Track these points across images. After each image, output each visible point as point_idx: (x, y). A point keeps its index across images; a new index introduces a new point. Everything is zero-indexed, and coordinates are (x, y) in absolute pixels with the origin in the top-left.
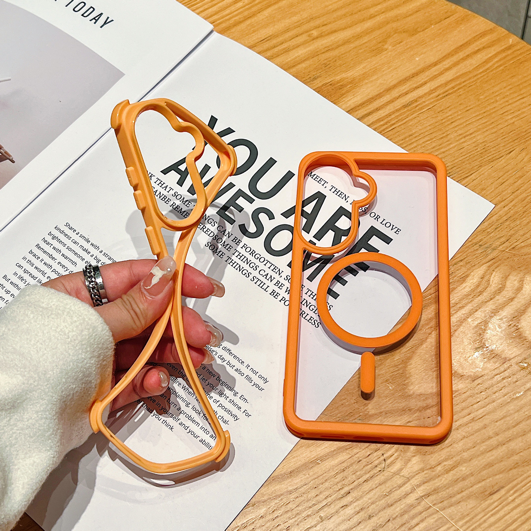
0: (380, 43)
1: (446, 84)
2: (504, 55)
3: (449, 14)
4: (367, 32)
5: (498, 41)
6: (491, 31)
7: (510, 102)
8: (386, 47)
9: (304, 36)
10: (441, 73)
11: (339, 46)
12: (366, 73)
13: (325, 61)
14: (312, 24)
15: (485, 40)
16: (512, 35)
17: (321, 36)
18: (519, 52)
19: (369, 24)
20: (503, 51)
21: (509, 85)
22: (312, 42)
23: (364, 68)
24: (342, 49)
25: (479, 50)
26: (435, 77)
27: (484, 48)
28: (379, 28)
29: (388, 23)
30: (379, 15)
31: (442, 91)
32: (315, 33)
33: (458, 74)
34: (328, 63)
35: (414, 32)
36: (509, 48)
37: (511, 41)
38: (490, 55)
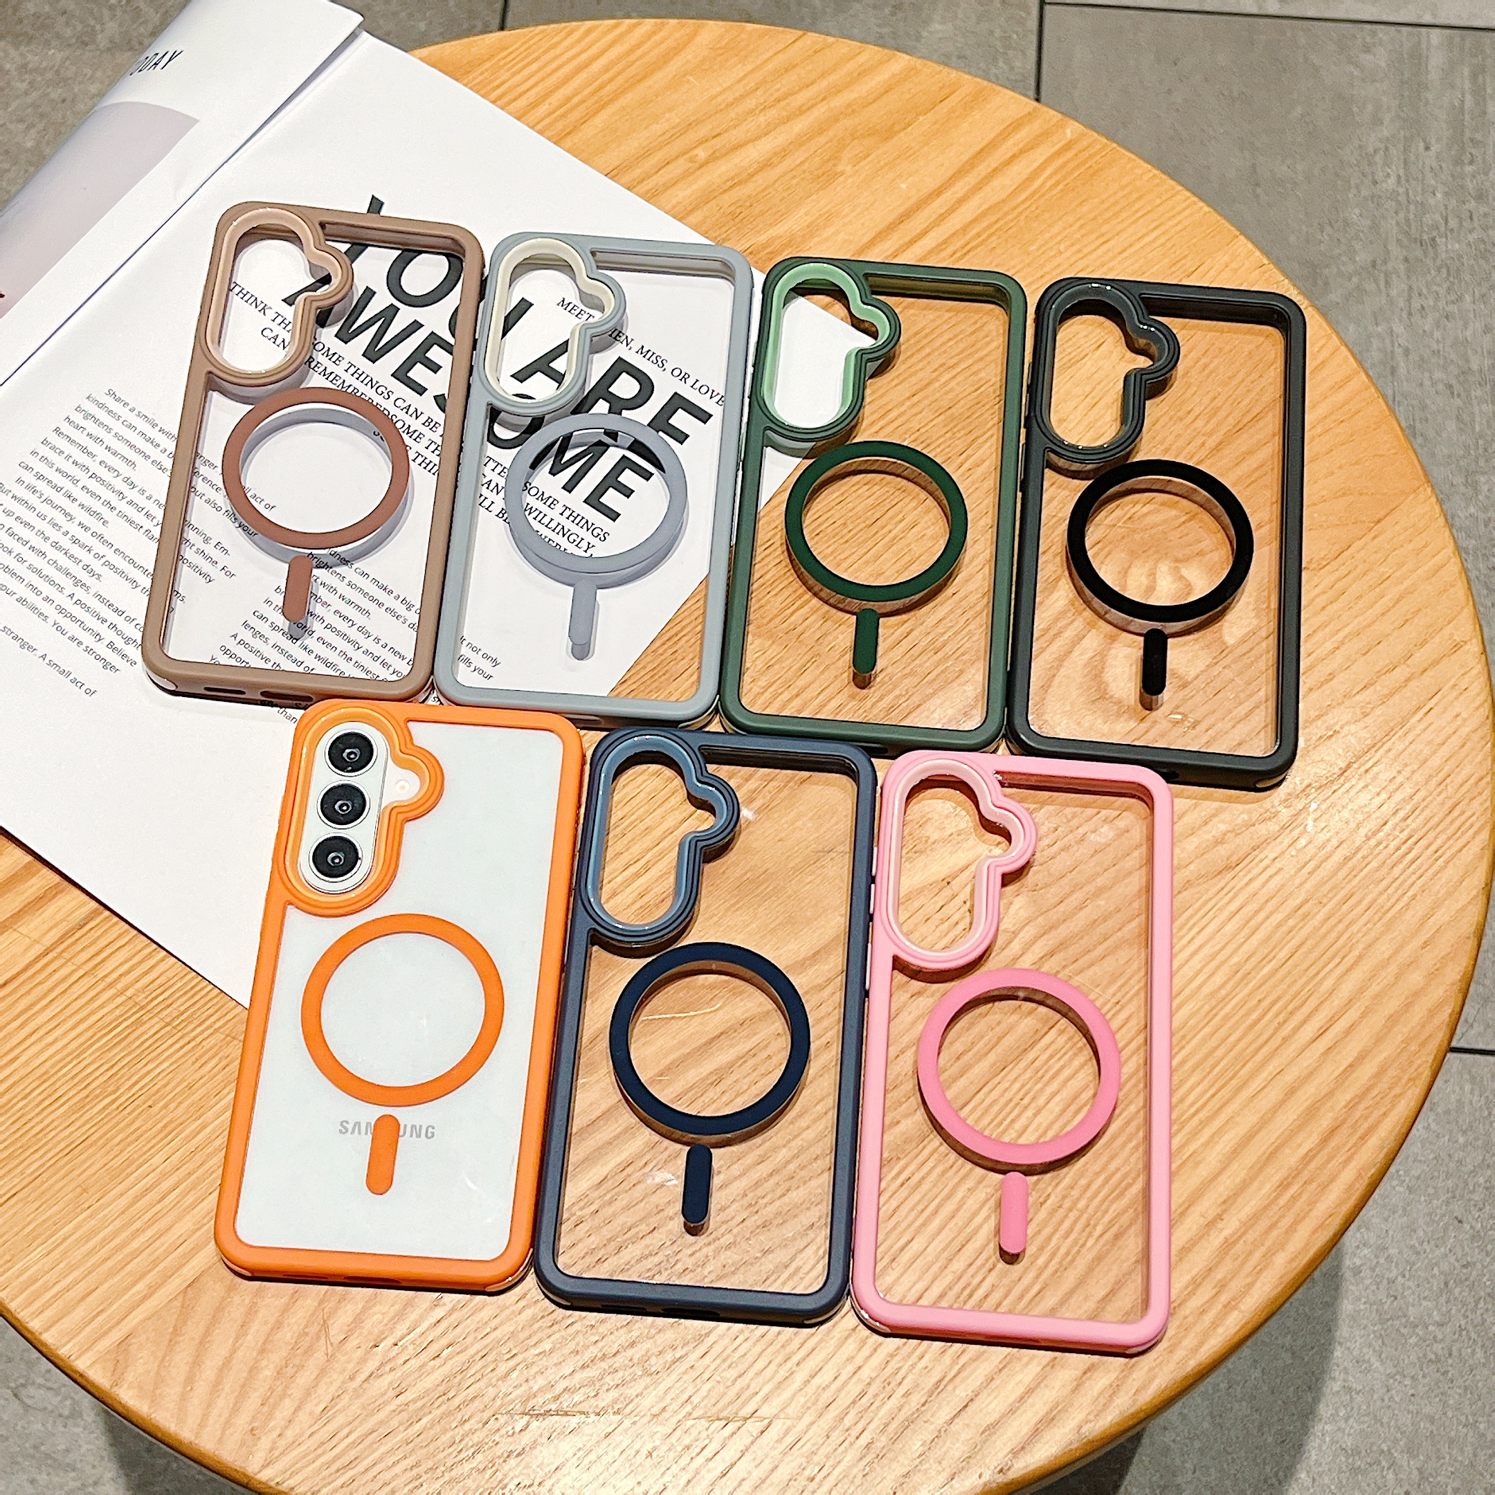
0: (828, 161)
1: (965, 229)
2: (1060, 161)
3: (947, 91)
4: (800, 142)
5: (1045, 135)
6: (1030, 116)
7: (1086, 251)
8: (840, 168)
9: (681, 160)
10: (952, 210)
11: (752, 176)
12: (811, 223)
13: (733, 208)
14: (692, 136)
15: (1023, 135)
16: (1072, 122)
17: (713, 158)
18: (1086, 154)
19: (799, 126)
20: (1058, 153)
21: (1079, 219)
22: (698, 173)
23: (806, 214)
24: (760, 180)
25: (1014, 157)
26: (942, 218)
27: (1022, 152)
28: (821, 131)
29: (837, 120)
30: (816, 104)
31: (959, 244)
32: (701, 153)
33: (984, 207)
34: (738, 211)
35: (888, 133)
36: (1068, 147)
37: (1068, 132)
38: (1035, 166)
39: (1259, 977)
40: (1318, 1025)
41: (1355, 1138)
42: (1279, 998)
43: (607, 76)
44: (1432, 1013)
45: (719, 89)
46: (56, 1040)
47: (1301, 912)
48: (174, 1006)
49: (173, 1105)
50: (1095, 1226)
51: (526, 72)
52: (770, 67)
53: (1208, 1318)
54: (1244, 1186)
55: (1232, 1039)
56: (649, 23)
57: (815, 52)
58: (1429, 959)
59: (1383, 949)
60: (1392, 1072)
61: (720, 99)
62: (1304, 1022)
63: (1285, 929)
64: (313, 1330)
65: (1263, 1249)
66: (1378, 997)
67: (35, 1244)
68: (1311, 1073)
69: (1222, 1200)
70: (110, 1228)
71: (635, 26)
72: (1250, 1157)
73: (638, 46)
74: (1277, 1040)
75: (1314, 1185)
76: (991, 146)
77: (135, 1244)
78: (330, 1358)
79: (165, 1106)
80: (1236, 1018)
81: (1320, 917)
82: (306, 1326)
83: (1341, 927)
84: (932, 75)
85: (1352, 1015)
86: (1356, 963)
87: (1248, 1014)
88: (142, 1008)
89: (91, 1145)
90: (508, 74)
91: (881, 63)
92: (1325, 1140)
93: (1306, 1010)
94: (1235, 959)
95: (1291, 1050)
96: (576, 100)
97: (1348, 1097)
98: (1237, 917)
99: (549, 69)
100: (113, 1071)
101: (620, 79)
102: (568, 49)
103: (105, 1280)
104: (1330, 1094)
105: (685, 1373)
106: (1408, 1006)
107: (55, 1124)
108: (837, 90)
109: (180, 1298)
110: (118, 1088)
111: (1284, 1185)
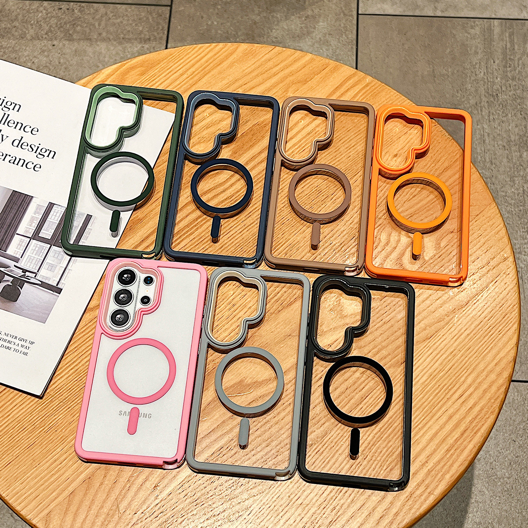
39: (439, 377)
40: (459, 394)
41: (472, 434)
42: (446, 384)
43: (207, 64)
44: (499, 389)
45: (246, 68)
46: (23, 408)
47: (453, 354)
48: (64, 395)
49: (64, 430)
50: (383, 467)
51: (179, 63)
52: (263, 59)
53: (423, 498)
54: (435, 451)
55: (430, 399)
56: (221, 45)
57: (279, 54)
58: (498, 369)
59: (481, 366)
60: (485, 410)
61: (246, 71)
62: (455, 392)
63: (447, 360)
64: (114, 508)
65: (441, 473)
66: (480, 383)
67: (17, 480)
68: (457, 410)
69: (427, 456)
70: (43, 474)
71: (217, 46)
72: (437, 441)
73: (218, 53)
74: (445, 399)
75: (459, 450)
76: (341, 85)
77: (52, 479)
78: (120, 518)
79: (61, 431)
80: (431, 391)
81: (459, 356)
82: (111, 507)
83: (467, 358)
84: (319, 61)
85: (471, 390)
86: (472, 372)
87: (435, 390)
88: (52, 396)
89: (36, 445)
90: (173, 64)
91: (302, 57)
92: (462, 434)
93: (455, 388)
94: (430, 371)
95: (450, 403)
96: (196, 73)
97: (470, 419)
98: (431, 356)
99: (187, 62)
100: (43, 418)
101: (212, 65)
102: (194, 54)
103: (42, 492)
104: (464, 418)
105: (243, 521)
106: (490, 386)
107: (23, 437)
108: (287, 67)
109: (68, 498)
110: (45, 425)
111: (448, 450)
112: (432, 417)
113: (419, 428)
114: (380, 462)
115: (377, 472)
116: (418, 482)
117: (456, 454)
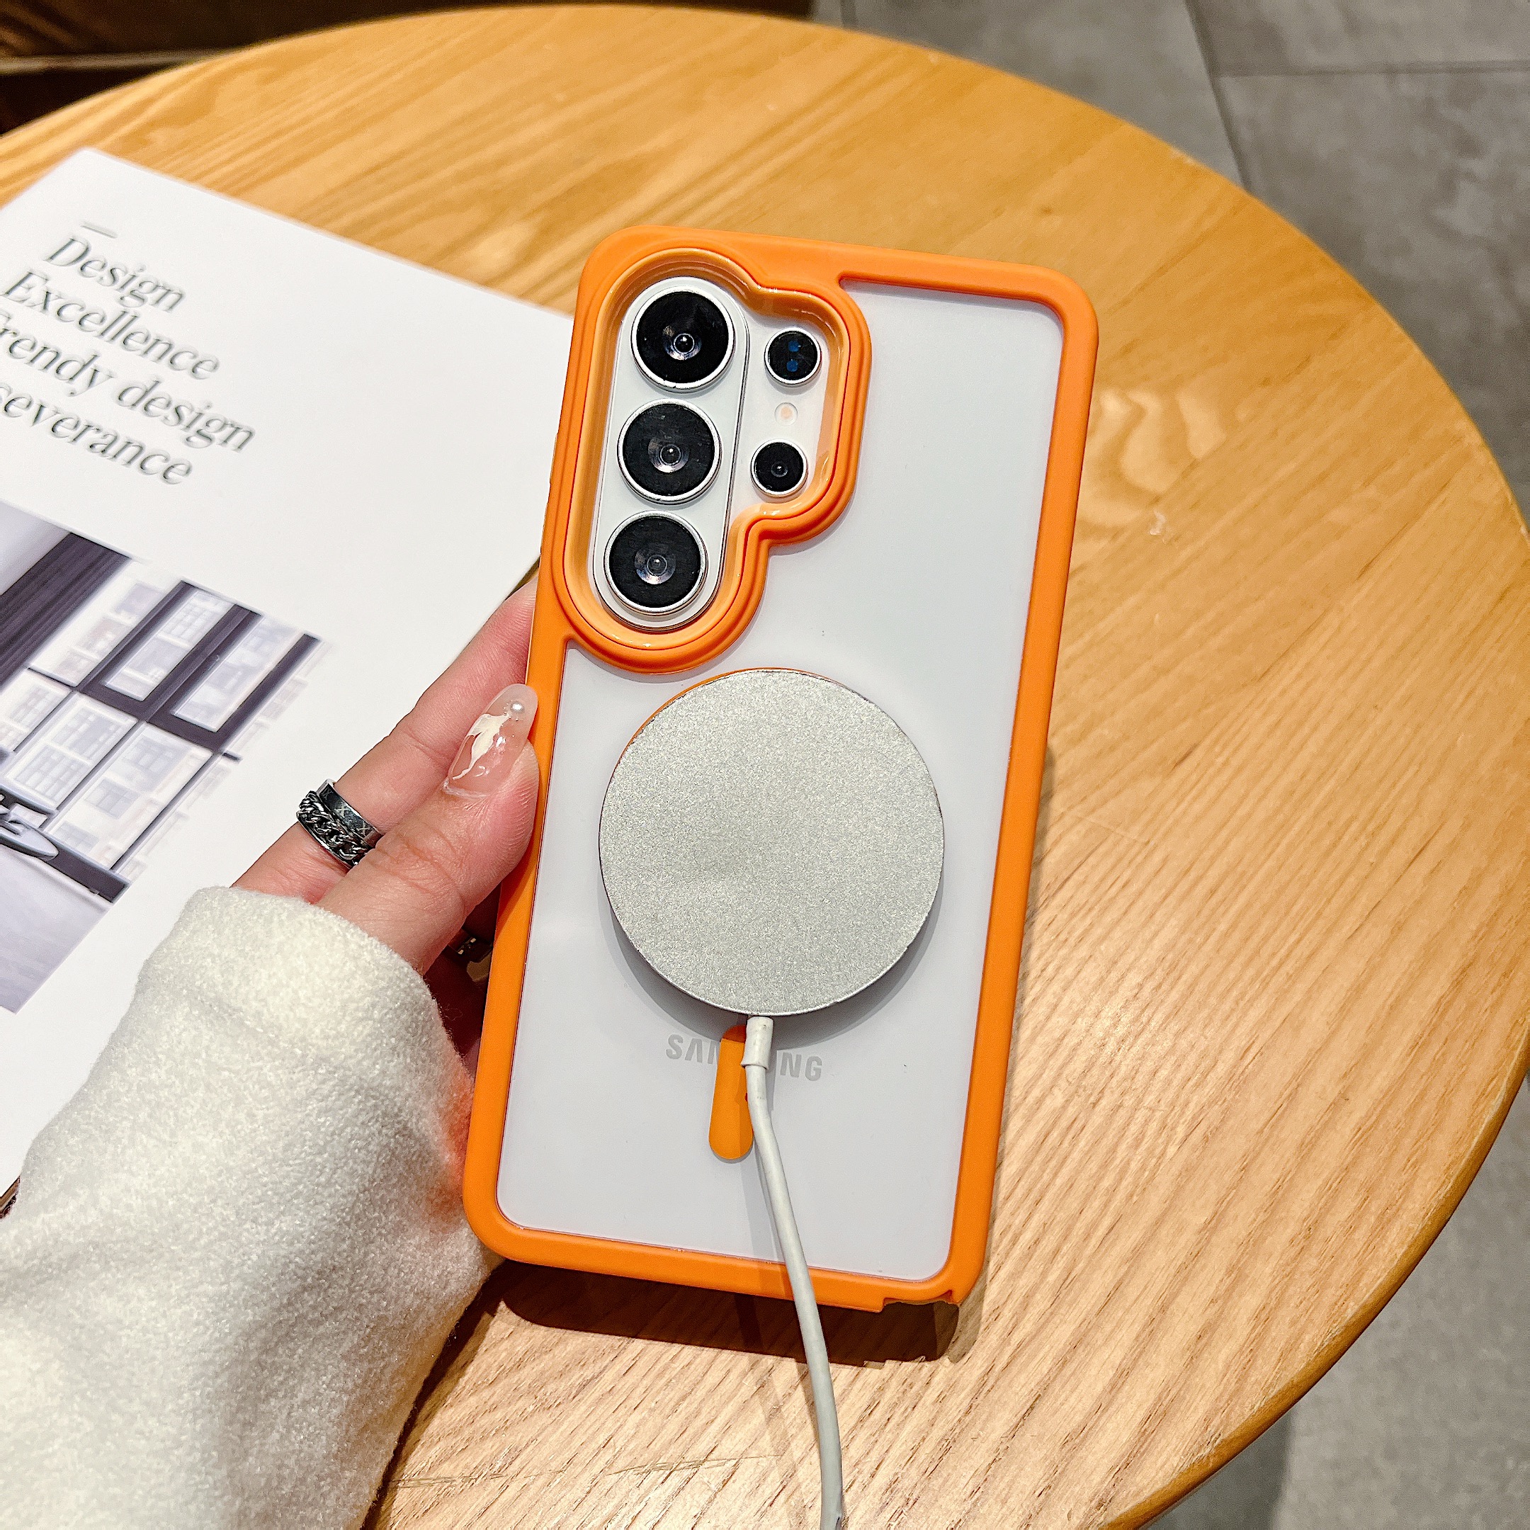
112: (1329, 932)
113: (1289, 977)
114: (1158, 1114)
115: (1150, 1152)
116: (1324, 1176)
117: (1451, 1059)
